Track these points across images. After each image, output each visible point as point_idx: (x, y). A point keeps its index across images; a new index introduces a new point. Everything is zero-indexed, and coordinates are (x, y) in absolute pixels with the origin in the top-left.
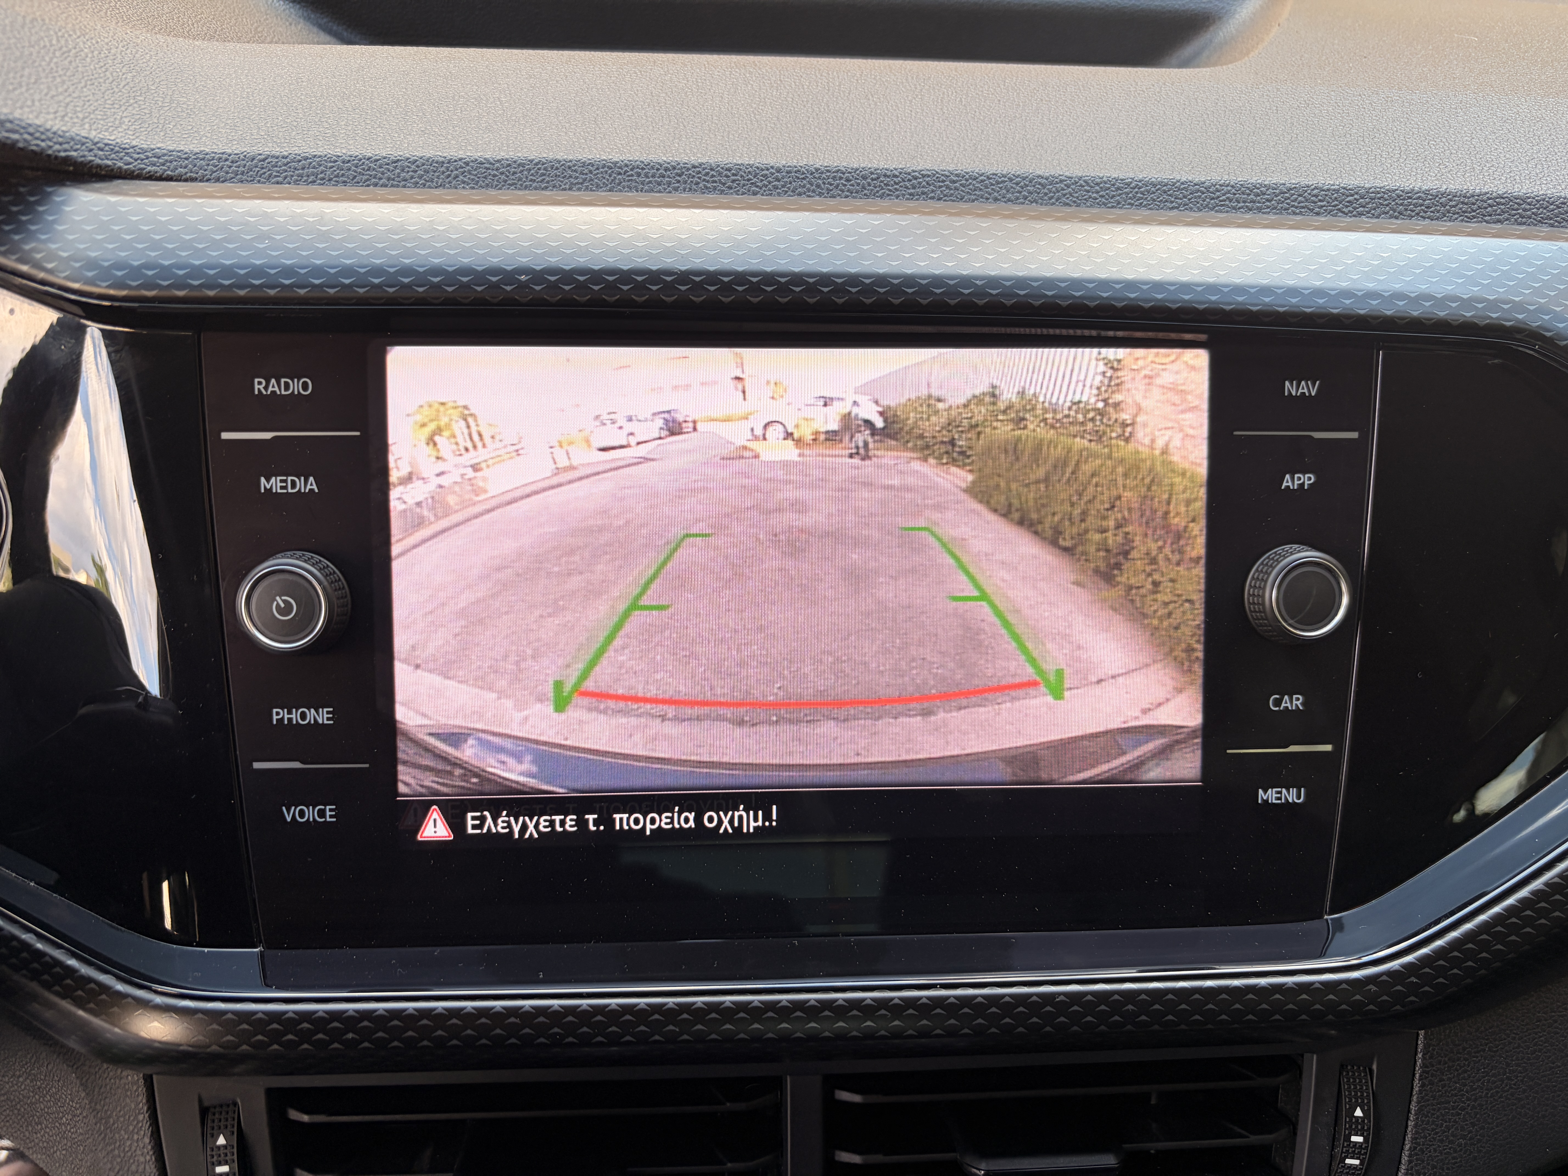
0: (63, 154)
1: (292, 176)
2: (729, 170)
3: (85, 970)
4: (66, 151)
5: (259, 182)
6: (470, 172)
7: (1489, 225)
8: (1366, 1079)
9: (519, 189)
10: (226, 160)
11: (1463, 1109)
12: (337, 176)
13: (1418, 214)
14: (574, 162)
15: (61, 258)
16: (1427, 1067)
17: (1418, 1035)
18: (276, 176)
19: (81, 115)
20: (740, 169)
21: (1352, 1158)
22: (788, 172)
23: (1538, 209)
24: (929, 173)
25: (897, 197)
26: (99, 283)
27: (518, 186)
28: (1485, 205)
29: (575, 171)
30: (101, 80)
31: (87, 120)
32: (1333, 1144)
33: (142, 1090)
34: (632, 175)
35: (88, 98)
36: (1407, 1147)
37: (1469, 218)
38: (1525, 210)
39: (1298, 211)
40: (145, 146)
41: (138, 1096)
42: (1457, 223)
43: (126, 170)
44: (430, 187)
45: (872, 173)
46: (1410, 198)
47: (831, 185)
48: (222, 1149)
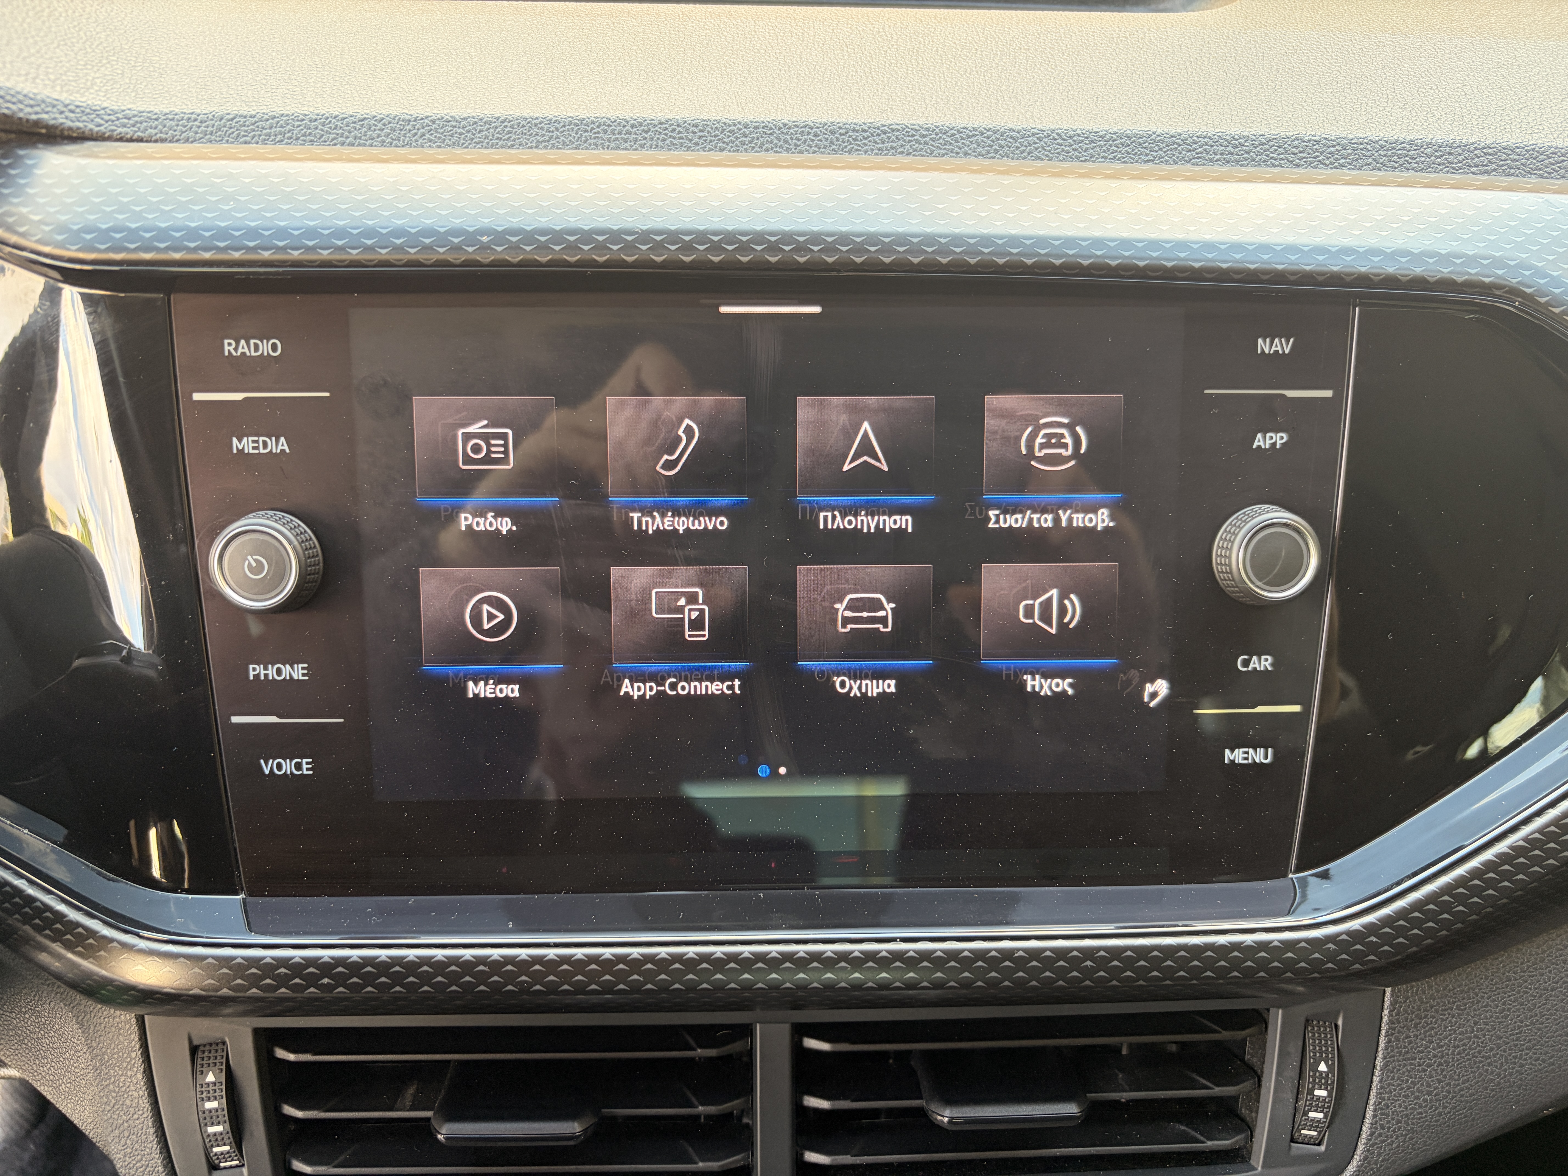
0: (34, 117)
1: (260, 135)
2: (696, 126)
3: (73, 915)
4: (37, 113)
5: (227, 141)
6: (436, 130)
7: (1475, 176)
8: (1332, 1034)
9: (486, 148)
10: (196, 120)
11: (1429, 1066)
12: (304, 135)
13: (1401, 165)
14: (540, 119)
15: (32, 221)
16: (1394, 1023)
17: (1384, 992)
18: (244, 136)
19: (52, 77)
20: (707, 125)
21: (1316, 1111)
22: (756, 128)
23: (1527, 159)
24: (899, 127)
25: (866, 152)
26: (68, 246)
27: (484, 144)
28: (1472, 155)
29: (542, 128)
30: (74, 40)
31: (59, 82)
32: (1297, 1097)
33: (135, 1028)
34: (598, 133)
35: (61, 59)
36: (1372, 1101)
37: (1454, 169)
38: (1514, 161)
39: (1277, 163)
40: (116, 108)
41: (130, 1034)
42: (1441, 174)
43: (97, 133)
44: (396, 146)
45: (840, 128)
46: (1393, 148)
47: (799, 140)
48: (211, 1085)
